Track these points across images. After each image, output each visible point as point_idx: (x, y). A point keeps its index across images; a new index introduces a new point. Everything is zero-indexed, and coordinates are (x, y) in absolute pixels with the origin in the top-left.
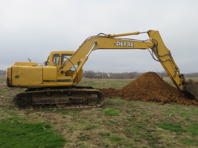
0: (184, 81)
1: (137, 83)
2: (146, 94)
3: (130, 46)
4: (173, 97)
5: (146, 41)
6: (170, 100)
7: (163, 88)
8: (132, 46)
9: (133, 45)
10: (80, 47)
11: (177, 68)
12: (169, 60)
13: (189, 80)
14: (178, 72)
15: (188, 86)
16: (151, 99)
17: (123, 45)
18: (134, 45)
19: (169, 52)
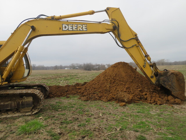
0: (158, 72)
1: (103, 76)
2: (109, 91)
3: (81, 29)
4: (144, 93)
5: (103, 21)
6: (138, 98)
7: (132, 82)
8: (84, 30)
9: (86, 27)
10: (13, 34)
11: (147, 56)
12: (136, 45)
13: (164, 70)
14: (149, 60)
15: (162, 78)
16: (114, 97)
17: (72, 29)
18: (86, 29)
19: (136, 35)
